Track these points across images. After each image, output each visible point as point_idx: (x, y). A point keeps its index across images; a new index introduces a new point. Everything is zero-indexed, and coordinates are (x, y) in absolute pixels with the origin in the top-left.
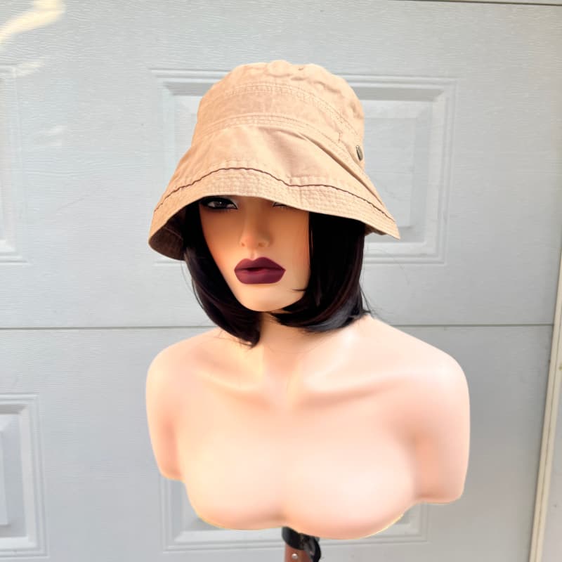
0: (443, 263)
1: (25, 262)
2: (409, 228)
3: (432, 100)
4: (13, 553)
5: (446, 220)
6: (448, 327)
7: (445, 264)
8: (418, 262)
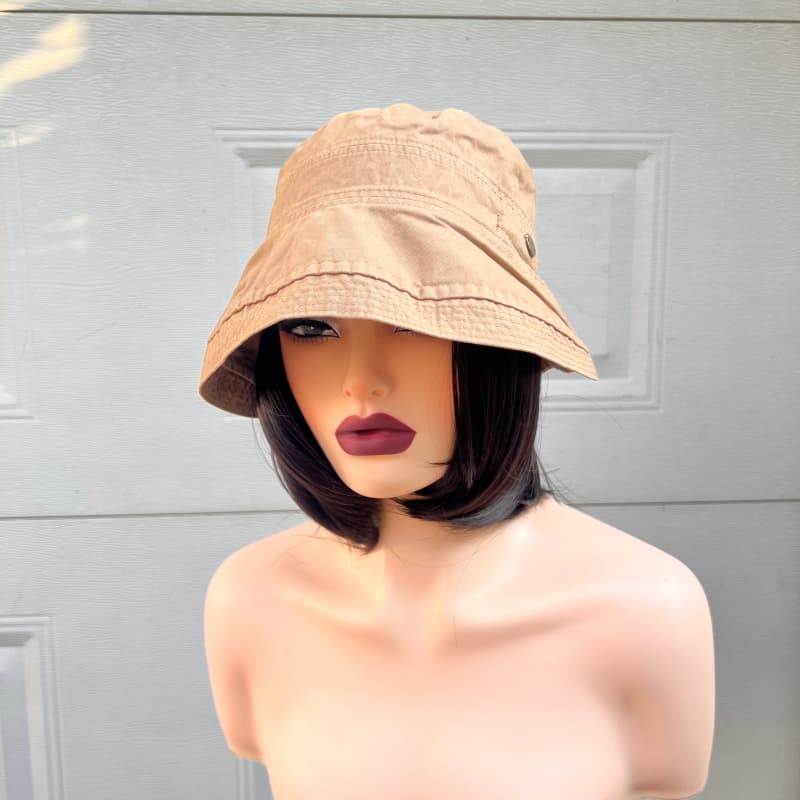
0: (657, 409)
1: (30, 417)
2: (607, 356)
3: (634, 166)
5: (660, 344)
6: (667, 506)
7: (661, 411)
8: (620, 408)
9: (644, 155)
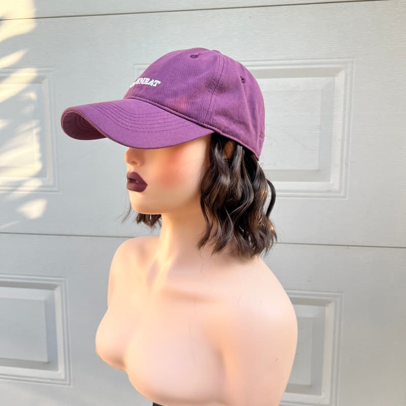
0: (345, 197)
1: (59, 192)
2: (319, 171)
3: (334, 76)
4: (50, 381)
5: (346, 165)
6: (349, 247)
7: (347, 199)
8: (324, 197)
9: (339, 70)
